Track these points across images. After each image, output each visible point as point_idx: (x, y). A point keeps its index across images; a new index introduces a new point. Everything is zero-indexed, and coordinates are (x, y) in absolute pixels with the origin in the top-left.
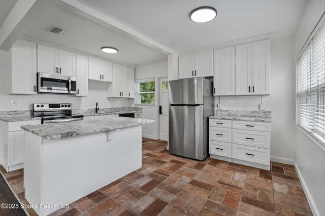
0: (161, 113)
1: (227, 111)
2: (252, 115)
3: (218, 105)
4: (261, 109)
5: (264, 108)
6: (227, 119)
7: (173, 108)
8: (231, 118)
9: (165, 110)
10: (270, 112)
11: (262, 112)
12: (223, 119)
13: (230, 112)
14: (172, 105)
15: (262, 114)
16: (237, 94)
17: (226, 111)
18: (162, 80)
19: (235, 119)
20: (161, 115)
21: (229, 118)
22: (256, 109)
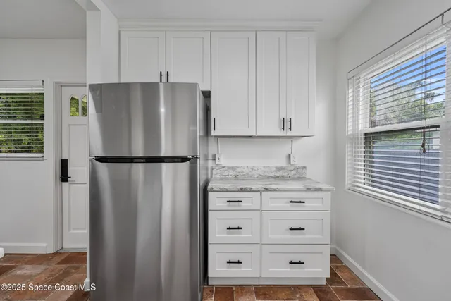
0: (64, 177)
1: (233, 168)
2: (278, 174)
3: (214, 156)
4: (292, 163)
5: (296, 161)
6: (251, 190)
7: (103, 168)
8: (260, 187)
9: (80, 171)
10: (305, 167)
11: (292, 168)
12: (242, 190)
13: (239, 170)
14: (100, 159)
15: (293, 172)
16: (260, 133)
17: (230, 168)
18: (68, 93)
19: (267, 190)
20: (65, 184)
21: (254, 188)
22: (283, 163)
